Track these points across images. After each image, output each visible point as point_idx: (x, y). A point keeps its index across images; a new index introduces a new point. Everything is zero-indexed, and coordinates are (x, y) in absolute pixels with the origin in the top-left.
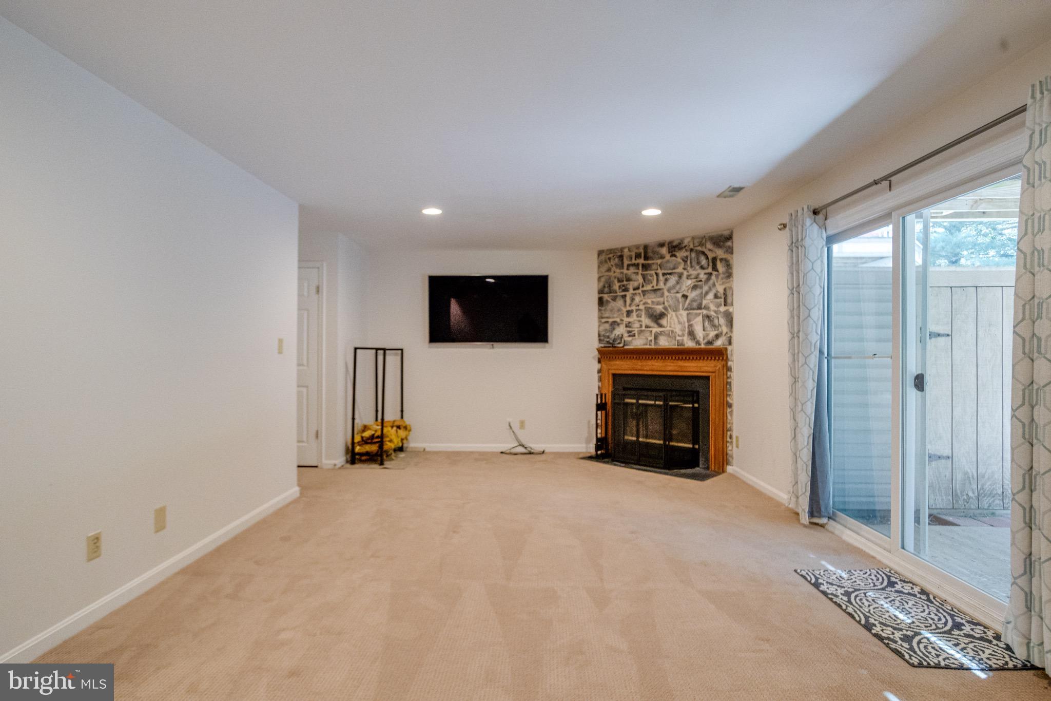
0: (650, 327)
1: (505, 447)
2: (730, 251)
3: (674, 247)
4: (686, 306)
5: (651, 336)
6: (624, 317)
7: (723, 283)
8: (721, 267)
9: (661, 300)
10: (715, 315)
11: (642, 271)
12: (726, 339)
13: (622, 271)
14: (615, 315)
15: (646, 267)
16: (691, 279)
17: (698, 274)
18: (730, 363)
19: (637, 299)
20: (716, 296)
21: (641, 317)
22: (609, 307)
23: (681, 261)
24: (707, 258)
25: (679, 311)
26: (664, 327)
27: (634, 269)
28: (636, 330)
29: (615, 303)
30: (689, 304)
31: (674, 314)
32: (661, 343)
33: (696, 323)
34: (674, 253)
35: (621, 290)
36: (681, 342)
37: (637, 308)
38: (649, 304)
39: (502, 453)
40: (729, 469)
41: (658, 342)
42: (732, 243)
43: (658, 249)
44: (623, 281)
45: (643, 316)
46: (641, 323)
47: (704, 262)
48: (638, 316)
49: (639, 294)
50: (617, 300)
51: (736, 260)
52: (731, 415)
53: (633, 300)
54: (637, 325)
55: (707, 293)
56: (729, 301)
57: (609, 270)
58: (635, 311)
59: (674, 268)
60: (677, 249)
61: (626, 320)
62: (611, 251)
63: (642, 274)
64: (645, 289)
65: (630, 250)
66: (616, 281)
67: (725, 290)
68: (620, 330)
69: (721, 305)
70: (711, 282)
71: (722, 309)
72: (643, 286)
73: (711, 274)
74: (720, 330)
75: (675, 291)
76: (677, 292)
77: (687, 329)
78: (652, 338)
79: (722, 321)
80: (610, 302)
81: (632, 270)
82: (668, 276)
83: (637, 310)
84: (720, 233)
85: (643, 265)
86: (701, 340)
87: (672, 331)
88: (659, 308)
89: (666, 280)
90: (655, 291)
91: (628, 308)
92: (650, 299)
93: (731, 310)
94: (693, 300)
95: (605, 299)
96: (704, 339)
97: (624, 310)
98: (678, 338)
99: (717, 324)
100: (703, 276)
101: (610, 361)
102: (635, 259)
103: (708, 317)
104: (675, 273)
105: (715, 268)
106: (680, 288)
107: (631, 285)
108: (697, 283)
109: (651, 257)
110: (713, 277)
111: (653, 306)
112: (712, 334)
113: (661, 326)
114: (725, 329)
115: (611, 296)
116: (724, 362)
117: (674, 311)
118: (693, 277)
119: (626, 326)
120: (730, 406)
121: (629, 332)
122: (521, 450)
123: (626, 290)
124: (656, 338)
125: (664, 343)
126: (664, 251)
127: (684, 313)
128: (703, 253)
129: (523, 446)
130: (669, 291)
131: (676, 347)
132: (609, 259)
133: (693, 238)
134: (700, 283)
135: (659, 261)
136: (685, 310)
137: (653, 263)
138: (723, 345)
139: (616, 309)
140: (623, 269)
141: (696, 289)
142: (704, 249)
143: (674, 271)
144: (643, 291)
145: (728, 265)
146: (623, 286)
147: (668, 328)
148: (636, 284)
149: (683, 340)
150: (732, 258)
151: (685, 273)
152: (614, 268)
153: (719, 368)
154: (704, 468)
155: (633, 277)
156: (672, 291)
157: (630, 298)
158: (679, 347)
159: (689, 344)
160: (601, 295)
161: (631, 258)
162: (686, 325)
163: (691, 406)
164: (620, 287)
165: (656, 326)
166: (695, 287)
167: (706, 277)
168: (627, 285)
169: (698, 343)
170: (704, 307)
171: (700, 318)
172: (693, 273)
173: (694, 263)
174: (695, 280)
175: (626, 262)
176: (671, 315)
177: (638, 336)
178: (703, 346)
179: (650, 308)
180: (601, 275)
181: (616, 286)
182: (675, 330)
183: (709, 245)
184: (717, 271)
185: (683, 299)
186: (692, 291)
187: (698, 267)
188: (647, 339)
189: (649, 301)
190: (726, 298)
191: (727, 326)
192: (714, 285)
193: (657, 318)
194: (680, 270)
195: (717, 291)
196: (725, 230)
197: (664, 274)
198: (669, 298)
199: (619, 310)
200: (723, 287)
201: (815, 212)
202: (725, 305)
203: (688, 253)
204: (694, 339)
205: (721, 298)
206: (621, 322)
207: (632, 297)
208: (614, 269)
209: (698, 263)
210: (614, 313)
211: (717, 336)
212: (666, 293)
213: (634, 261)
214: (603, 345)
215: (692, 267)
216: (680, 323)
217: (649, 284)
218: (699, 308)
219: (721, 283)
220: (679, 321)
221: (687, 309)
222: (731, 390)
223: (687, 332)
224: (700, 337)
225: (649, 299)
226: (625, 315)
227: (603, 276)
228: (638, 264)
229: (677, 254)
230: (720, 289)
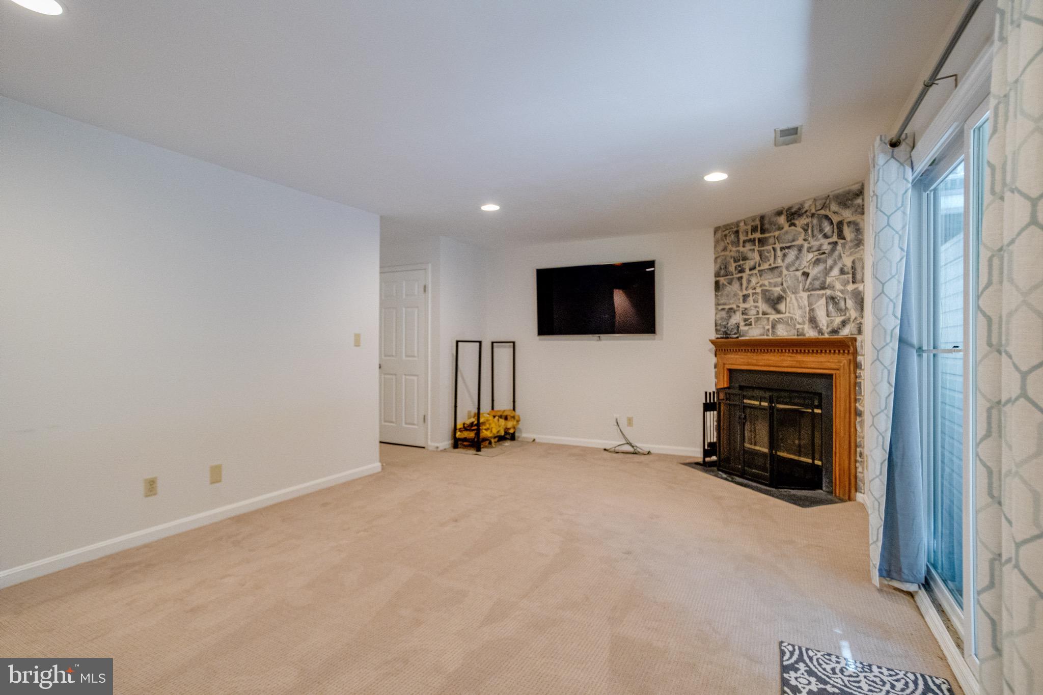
0: (767, 314)
1: (611, 444)
2: (861, 211)
3: (793, 214)
4: (806, 287)
5: (768, 325)
6: (740, 303)
7: (851, 254)
8: (848, 232)
9: (779, 280)
10: (841, 295)
11: (759, 247)
12: (854, 327)
13: (738, 248)
14: (731, 302)
15: (762, 242)
16: (813, 252)
17: (821, 245)
18: (859, 358)
19: (754, 281)
20: (842, 272)
21: (757, 302)
22: (725, 292)
23: (802, 230)
24: (832, 223)
25: (799, 293)
26: (782, 313)
27: (750, 246)
28: (753, 317)
29: (731, 286)
30: (811, 283)
31: (793, 296)
32: (779, 333)
33: (818, 306)
34: (793, 221)
35: (737, 271)
36: (801, 330)
37: (754, 291)
38: (766, 286)
39: (605, 450)
40: (859, 497)
41: (776, 331)
42: (863, 200)
43: (774, 219)
44: (739, 260)
45: (760, 301)
46: (757, 309)
47: (827, 228)
48: (755, 301)
49: (756, 274)
50: (733, 283)
52: (862, 426)
53: (749, 281)
54: (753, 312)
55: (831, 268)
56: (859, 277)
57: (725, 249)
58: (751, 295)
59: (793, 241)
60: (796, 216)
61: (742, 305)
62: (727, 227)
63: (758, 251)
64: (762, 268)
65: (745, 224)
66: (732, 261)
67: (853, 262)
68: (737, 318)
69: (848, 282)
70: (837, 253)
71: (850, 287)
72: (759, 265)
73: (836, 243)
74: (848, 315)
75: (794, 268)
76: (797, 270)
77: (807, 315)
78: (770, 327)
79: (850, 303)
80: (725, 285)
81: (749, 246)
82: (787, 250)
83: (754, 294)
84: (847, 189)
85: (759, 239)
86: (825, 328)
87: (791, 318)
88: (777, 290)
89: (785, 255)
90: (772, 269)
91: (745, 292)
92: (768, 280)
93: (861, 288)
94: (816, 279)
95: (721, 283)
96: (828, 326)
97: (741, 294)
98: (798, 326)
99: (843, 308)
100: (826, 247)
101: (725, 354)
102: (752, 234)
103: (833, 298)
104: (794, 246)
105: (841, 236)
106: (800, 265)
107: (748, 265)
108: (819, 257)
109: (768, 229)
110: (839, 248)
111: (770, 289)
112: (838, 320)
113: (778, 312)
114: (853, 314)
115: (728, 279)
116: (851, 357)
117: (793, 293)
118: (814, 249)
119: (743, 314)
120: (859, 414)
121: (746, 320)
122: (628, 448)
123: (742, 271)
124: (773, 327)
125: (783, 333)
126: (782, 220)
127: (805, 295)
128: (827, 217)
129: (631, 444)
130: (787, 268)
131: (796, 337)
132: (725, 236)
133: (815, 200)
134: (823, 256)
135: (777, 233)
136: (805, 291)
137: (770, 237)
138: (851, 335)
139: (732, 294)
140: (739, 246)
141: (818, 264)
142: (827, 213)
143: (793, 244)
144: (759, 271)
145: (858, 230)
146: (739, 266)
147: (787, 314)
148: (752, 263)
149: (803, 329)
150: (863, 220)
151: (806, 245)
152: (730, 245)
153: (844, 365)
154: (828, 492)
155: (750, 255)
156: (791, 269)
157: (747, 280)
158: (800, 337)
159: (811, 334)
160: (717, 279)
161: (747, 233)
162: (807, 309)
163: (810, 411)
164: (736, 267)
165: (773, 312)
166: (817, 262)
167: (830, 247)
168: (743, 264)
169: (821, 332)
170: (828, 285)
171: (823, 301)
172: (815, 244)
173: (816, 232)
174: (816, 253)
175: (742, 238)
176: (791, 298)
177: (755, 325)
178: (826, 336)
179: (767, 291)
180: (717, 256)
181: (732, 268)
182: (794, 316)
183: (834, 207)
184: (844, 238)
185: (803, 278)
186: (813, 267)
187: (820, 236)
188: (764, 328)
189: (766, 283)
190: (854, 274)
191: (856, 310)
192: (840, 257)
193: (775, 302)
194: (800, 241)
195: (844, 265)
196: (854, 184)
197: (782, 249)
198: (790, 277)
199: (735, 295)
200: (851, 259)
201: (894, 144)
202: (853, 282)
203: (808, 220)
204: (817, 327)
205: (848, 273)
206: (738, 309)
207: (749, 278)
208: (730, 247)
209: (821, 230)
210: (731, 299)
211: (844, 323)
212: (785, 272)
213: (750, 236)
214: (719, 336)
215: (813, 236)
216: (800, 308)
217: (766, 262)
218: (823, 288)
219: (849, 253)
220: (799, 305)
221: (808, 290)
222: (860, 393)
223: (807, 318)
224: (823, 325)
225: (766, 280)
226: (741, 300)
227: (719, 257)
228: (754, 239)
229: (797, 222)
230: (847, 261)
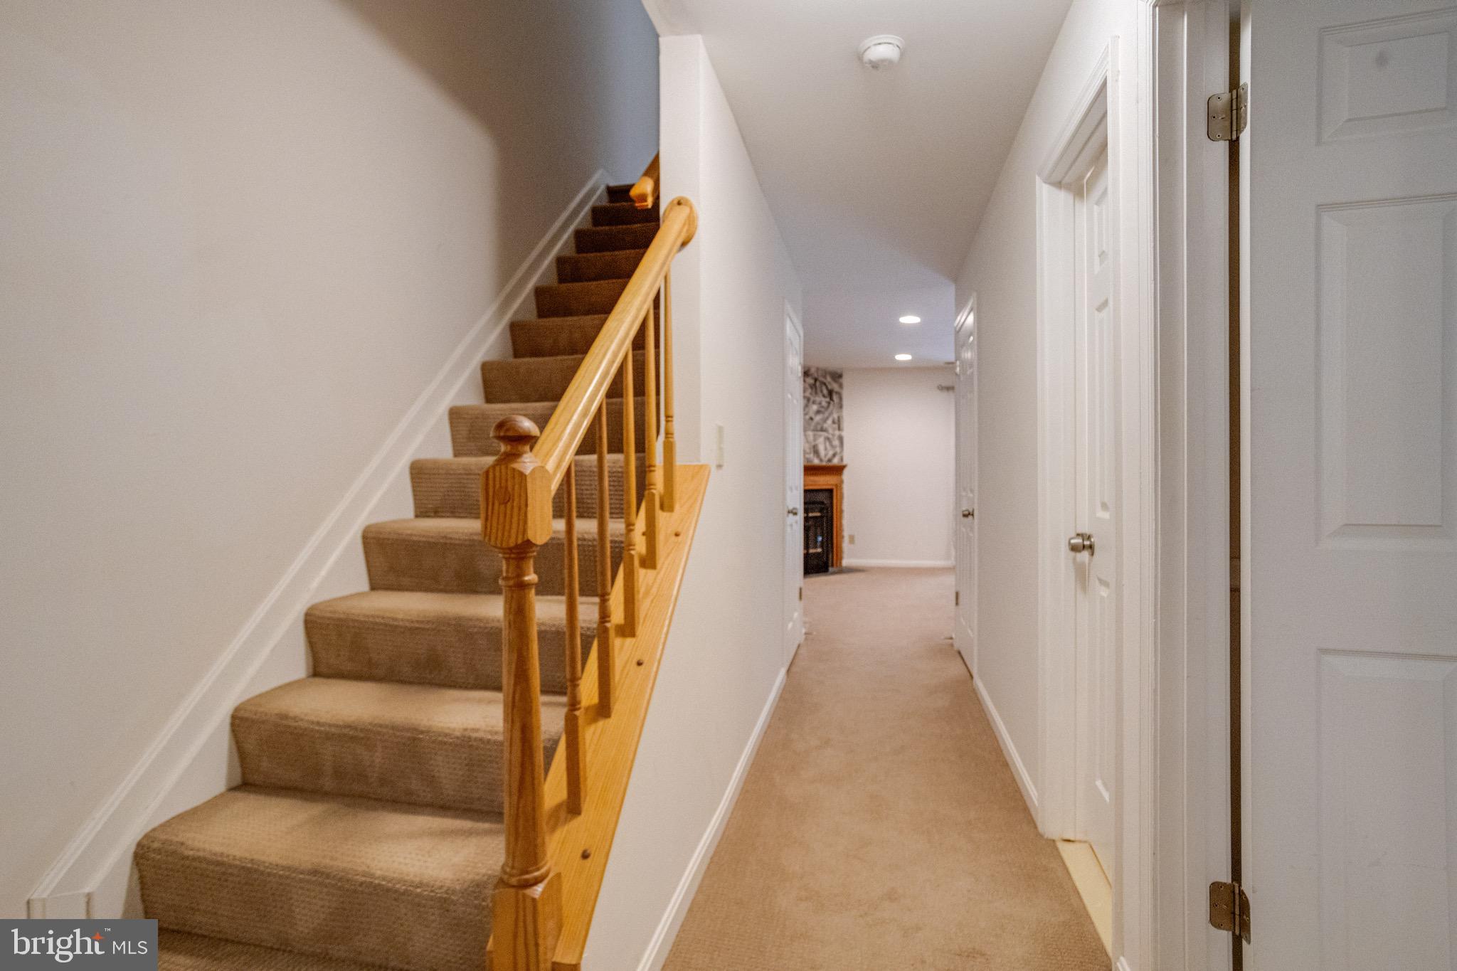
2: (841, 386)
7: (837, 412)
8: (835, 397)
10: (832, 437)
12: (839, 458)
17: (821, 401)
18: (843, 477)
20: (834, 422)
24: (827, 389)
30: (815, 426)
33: (820, 443)
42: (843, 380)
47: (825, 391)
51: (845, 394)
52: (843, 520)
55: (827, 418)
56: (841, 427)
67: (838, 417)
69: (836, 429)
70: (829, 409)
71: (837, 433)
73: (829, 403)
74: (836, 450)
76: (807, 415)
77: (813, 448)
79: (836, 443)
84: (835, 370)
86: (823, 458)
93: (842, 434)
94: (818, 423)
96: (825, 457)
98: (807, 456)
99: (834, 445)
100: (824, 404)
103: (828, 438)
105: (832, 398)
106: (809, 412)
108: (820, 409)
110: (831, 406)
112: (831, 453)
114: (838, 450)
116: (839, 476)
118: (817, 403)
120: (843, 512)
127: (812, 434)
128: (825, 384)
133: (818, 369)
134: (822, 409)
138: (838, 462)
141: (819, 414)
142: (825, 381)
145: (840, 397)
149: (811, 458)
150: (842, 392)
151: (812, 399)
153: (837, 481)
158: (808, 464)
159: (816, 462)
162: (813, 444)
166: (818, 412)
167: (826, 404)
169: (821, 460)
170: (825, 429)
171: (822, 439)
172: (818, 399)
173: (818, 391)
174: (819, 406)
178: (825, 463)
183: (829, 379)
184: (833, 401)
185: (811, 422)
186: (817, 415)
187: (821, 395)
190: (838, 423)
191: (840, 446)
192: (831, 412)
194: (808, 395)
195: (834, 418)
196: (838, 369)
200: (837, 415)
202: (838, 430)
203: (814, 381)
204: (819, 457)
205: (836, 424)
209: (822, 391)
211: (834, 455)
215: (817, 394)
218: (822, 430)
220: (808, 441)
221: (813, 431)
222: (843, 499)
223: (813, 451)
224: (823, 456)
230: (835, 416)
